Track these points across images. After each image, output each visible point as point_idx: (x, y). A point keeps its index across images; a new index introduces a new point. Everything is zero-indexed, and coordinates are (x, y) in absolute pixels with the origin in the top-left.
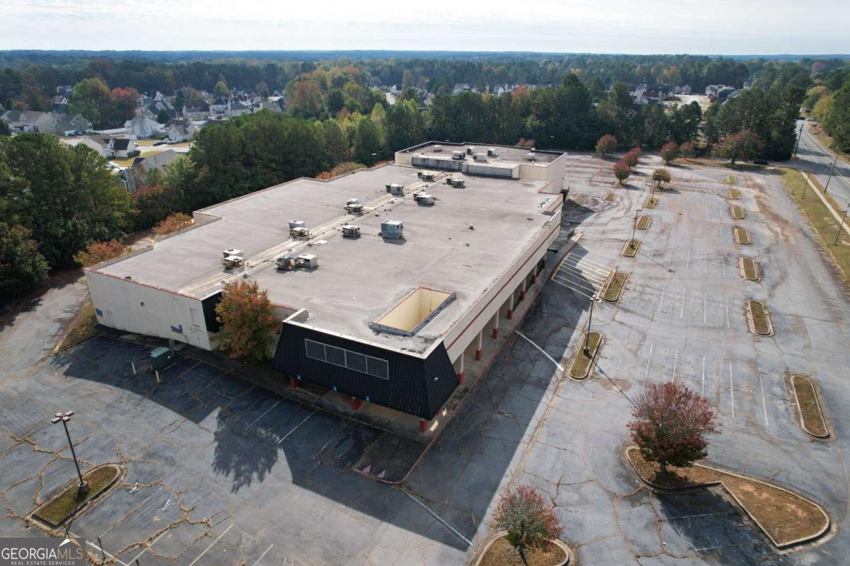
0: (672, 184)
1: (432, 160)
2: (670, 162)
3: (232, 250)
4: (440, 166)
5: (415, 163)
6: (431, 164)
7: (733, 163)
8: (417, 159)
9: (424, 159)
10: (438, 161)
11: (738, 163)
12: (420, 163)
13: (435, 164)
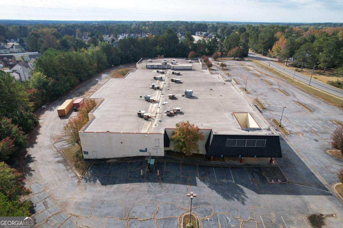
0: (227, 67)
1: (156, 65)
2: (216, 60)
3: (140, 111)
4: (159, 67)
5: (148, 67)
6: (155, 67)
7: (234, 58)
8: (148, 65)
9: (152, 65)
10: (158, 66)
11: (236, 58)
12: (150, 67)
13: (157, 67)
